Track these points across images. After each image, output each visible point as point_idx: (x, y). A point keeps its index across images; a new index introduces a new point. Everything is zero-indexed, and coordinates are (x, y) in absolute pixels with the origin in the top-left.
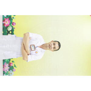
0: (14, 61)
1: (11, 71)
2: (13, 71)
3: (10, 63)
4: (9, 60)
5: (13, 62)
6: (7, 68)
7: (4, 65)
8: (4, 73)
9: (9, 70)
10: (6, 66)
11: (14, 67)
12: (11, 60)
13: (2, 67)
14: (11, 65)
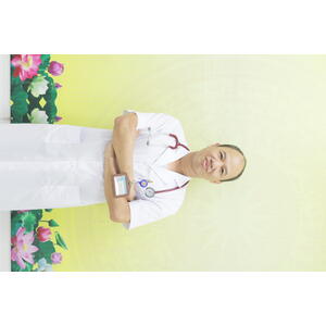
0: (55, 221)
1: (43, 261)
2: (50, 261)
3: (42, 230)
4: (34, 218)
5: (51, 223)
6: (27, 248)
7: (14, 239)
9: (37, 257)
10: (22, 241)
11: (56, 247)
12: (46, 217)
13: (8, 244)
14: (45, 236)
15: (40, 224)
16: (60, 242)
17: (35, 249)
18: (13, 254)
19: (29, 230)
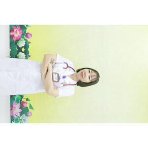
0: (29, 98)
1: (24, 115)
2: (27, 115)
3: (23, 102)
4: (20, 97)
5: (27, 100)
6: (17, 110)
7: (12, 106)
8: (12, 120)
9: (21, 114)
10: (15, 107)
11: (29, 109)
12: (25, 97)
13: (10, 108)
14: (24, 105)
15: (23, 100)
16: (31, 107)
17: (20, 110)
19: (18, 103)
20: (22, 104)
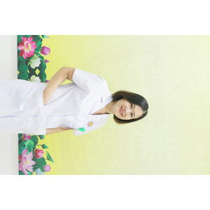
0: (46, 144)
1: (39, 170)
2: (43, 170)
3: (38, 151)
4: (33, 143)
5: (43, 146)
6: (29, 162)
7: (20, 157)
9: (35, 168)
10: (25, 158)
11: (47, 161)
12: (40, 142)
13: (17, 160)
14: (40, 154)
15: (37, 147)
16: (49, 158)
17: (33, 163)
18: (20, 166)
19: (30, 151)
20: (36, 153)
